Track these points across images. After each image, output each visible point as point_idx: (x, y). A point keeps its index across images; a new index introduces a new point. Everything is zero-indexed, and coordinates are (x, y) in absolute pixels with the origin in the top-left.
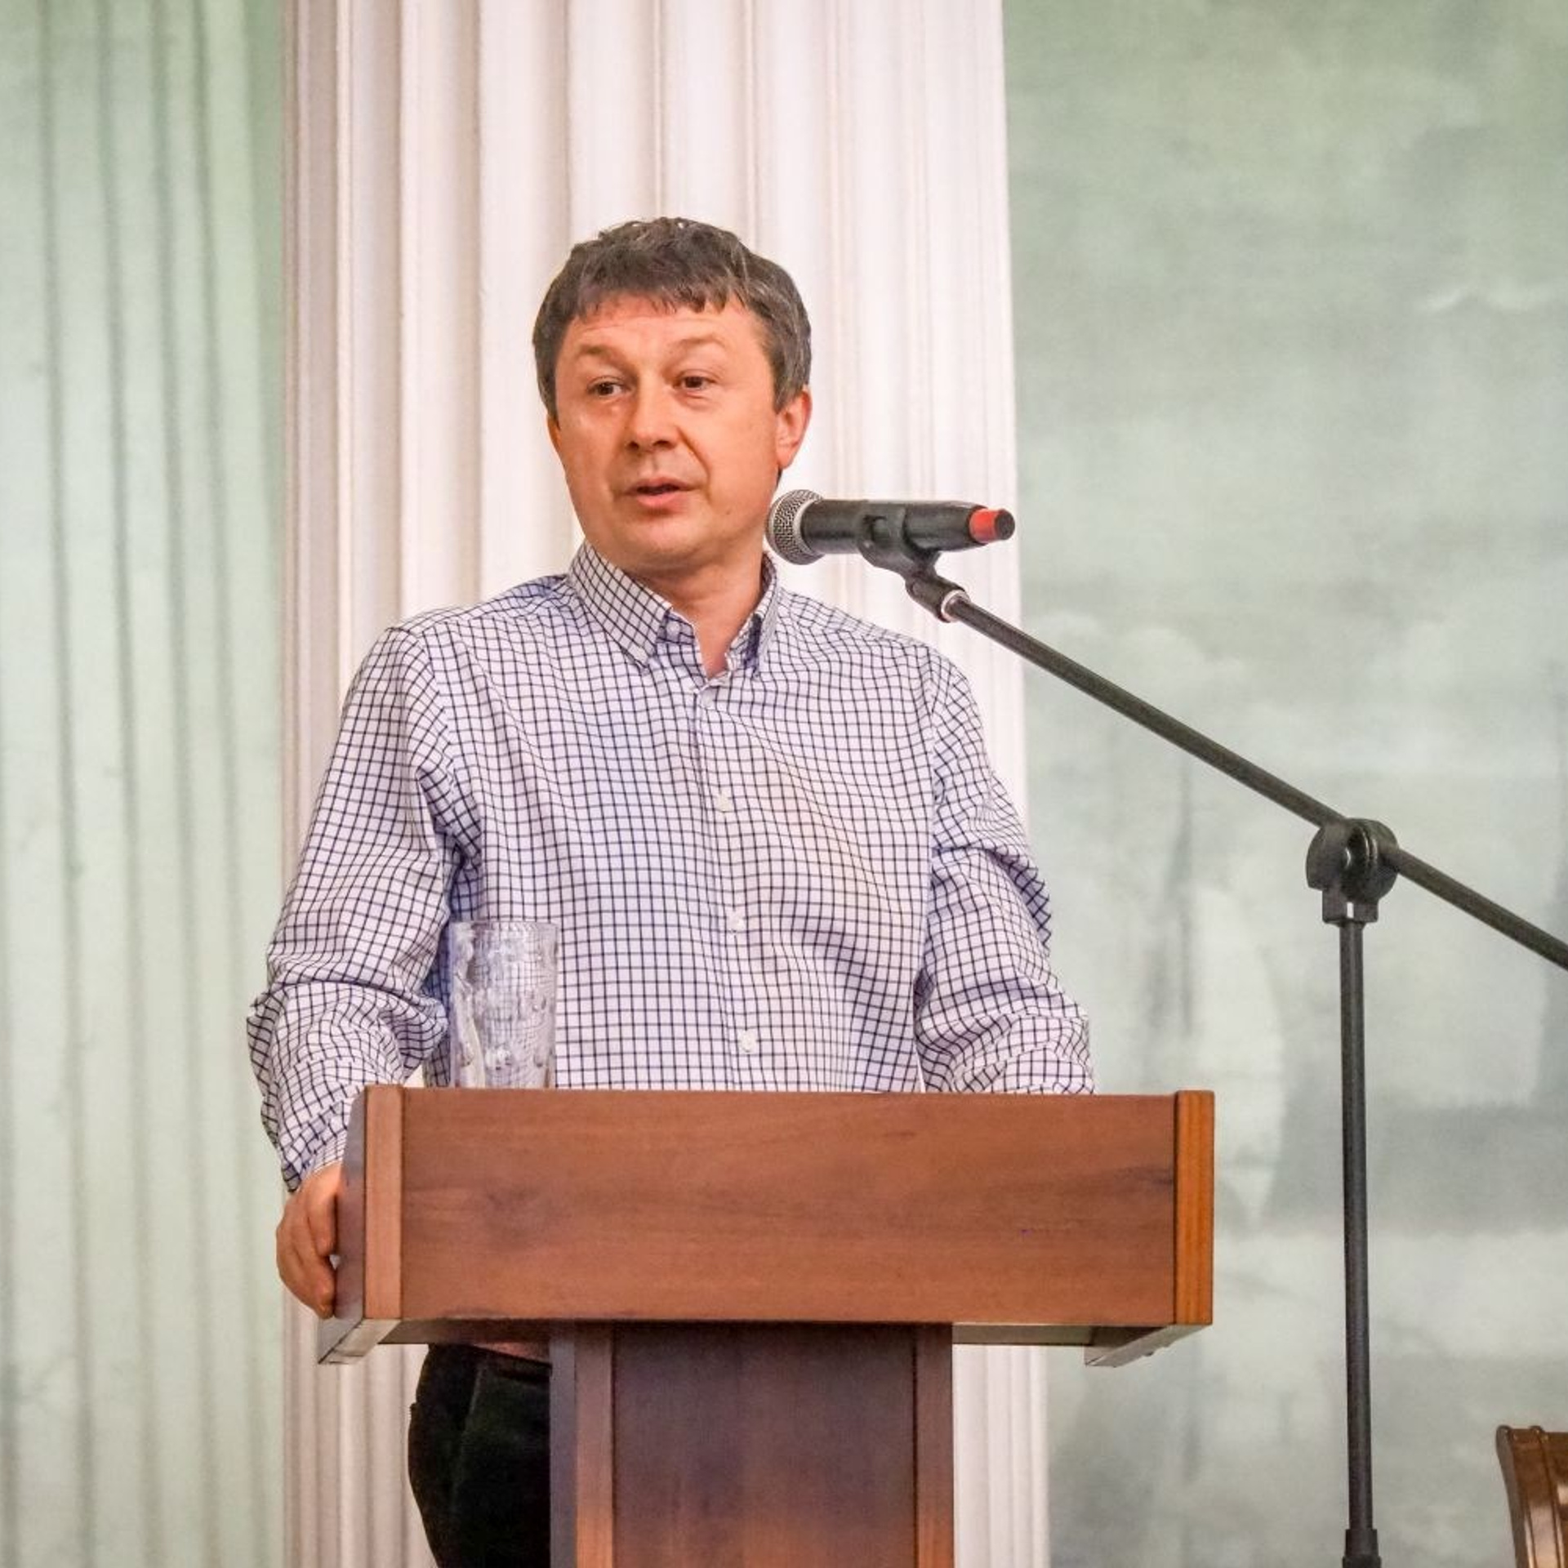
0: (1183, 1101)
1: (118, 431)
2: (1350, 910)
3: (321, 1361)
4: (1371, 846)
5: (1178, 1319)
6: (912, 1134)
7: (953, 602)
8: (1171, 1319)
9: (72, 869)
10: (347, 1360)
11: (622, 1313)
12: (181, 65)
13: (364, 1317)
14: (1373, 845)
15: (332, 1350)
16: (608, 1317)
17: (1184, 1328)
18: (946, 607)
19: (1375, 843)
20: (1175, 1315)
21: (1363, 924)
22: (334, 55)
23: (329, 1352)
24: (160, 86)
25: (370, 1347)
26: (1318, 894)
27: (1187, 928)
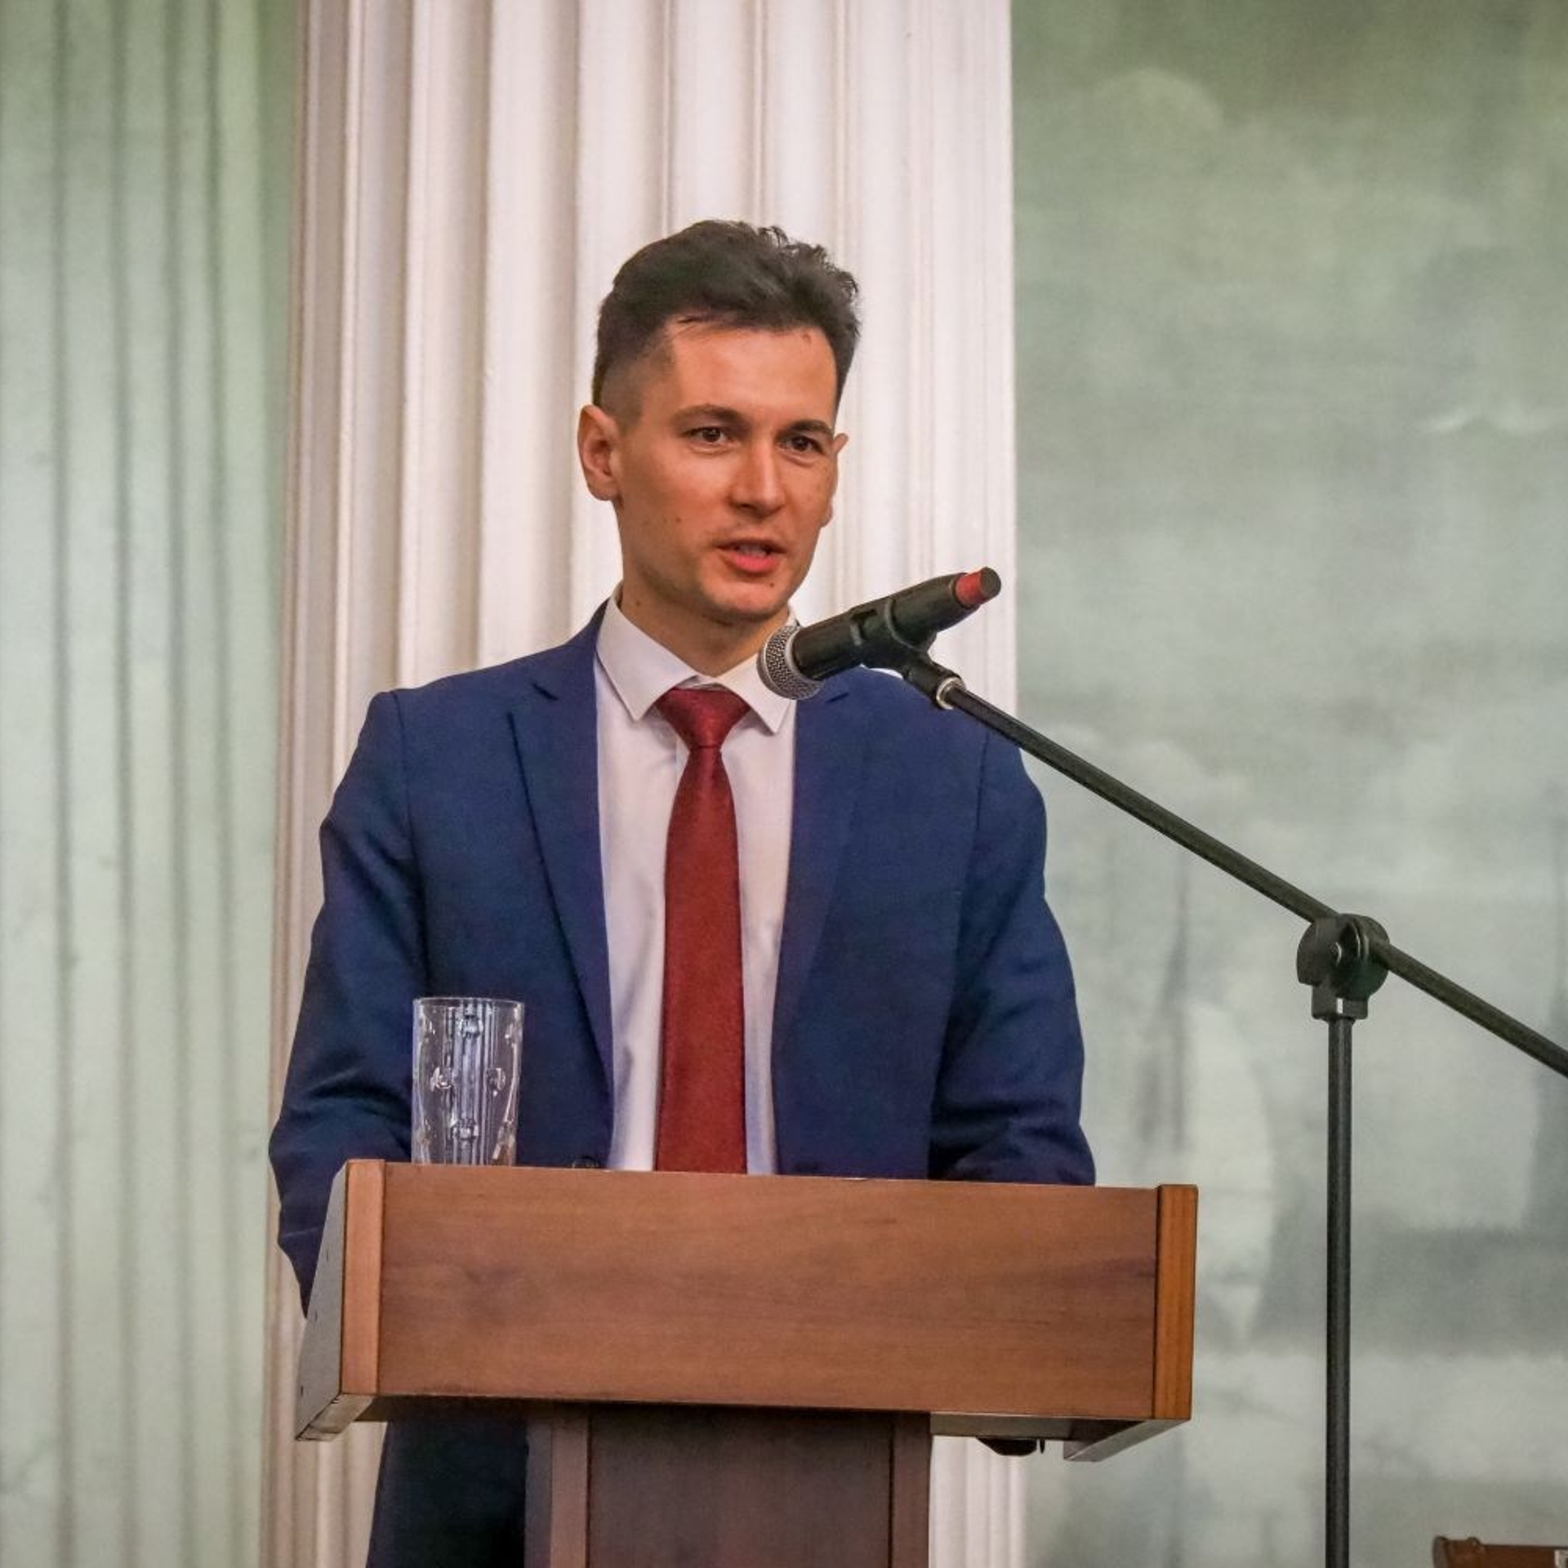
0: (1166, 1194)
2: (1340, 1005)
3: (298, 1437)
4: (1362, 942)
5: (1157, 1414)
6: (894, 1222)
7: (948, 689)
8: (1150, 1414)
9: (66, 960)
10: (325, 1436)
11: (601, 1394)
13: (341, 1392)
14: (1365, 941)
15: (309, 1425)
16: (587, 1398)
17: (1163, 1423)
18: (942, 696)
19: (1366, 939)
20: (1153, 1410)
21: (1352, 1020)
23: (305, 1429)
24: (173, 178)
25: (346, 1425)
26: (1307, 990)
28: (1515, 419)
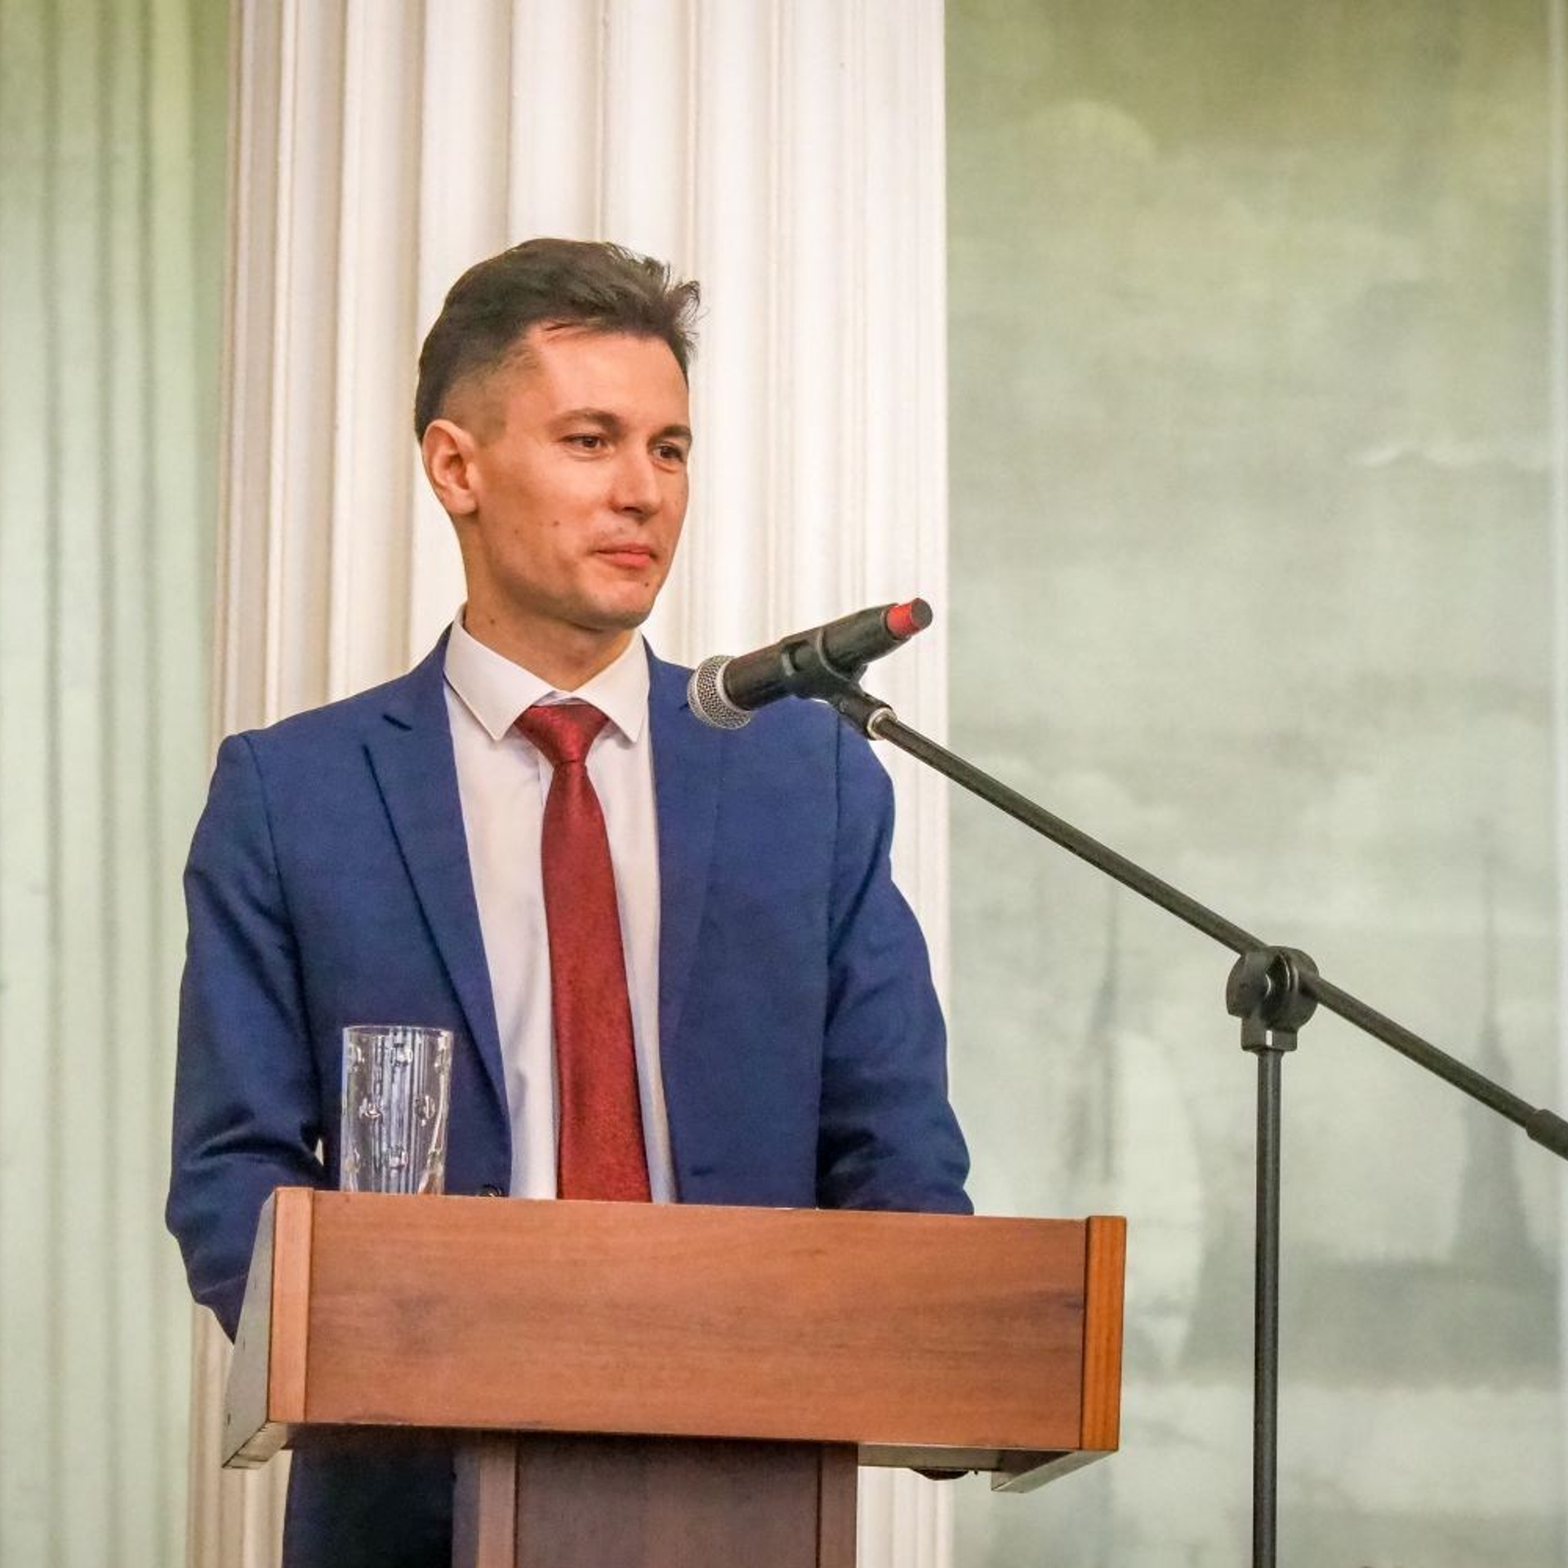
0: (1095, 1227)
1: (54, 549)
2: (1269, 1038)
3: (225, 1465)
4: (1292, 976)
5: (1084, 1446)
6: (823, 1253)
7: (880, 719)
8: (1078, 1446)
10: (252, 1464)
11: (529, 1423)
12: (126, 185)
13: (268, 1420)
14: (1294, 972)
15: (236, 1454)
16: (514, 1427)
17: (1090, 1454)
18: (873, 726)
19: (1296, 972)
20: (1081, 1443)
21: (1282, 1052)
22: (276, 165)
23: (232, 1457)
24: (105, 202)
25: (275, 1452)
26: (1238, 1021)
27: (1110, 1074)
28: (1446, 451)
